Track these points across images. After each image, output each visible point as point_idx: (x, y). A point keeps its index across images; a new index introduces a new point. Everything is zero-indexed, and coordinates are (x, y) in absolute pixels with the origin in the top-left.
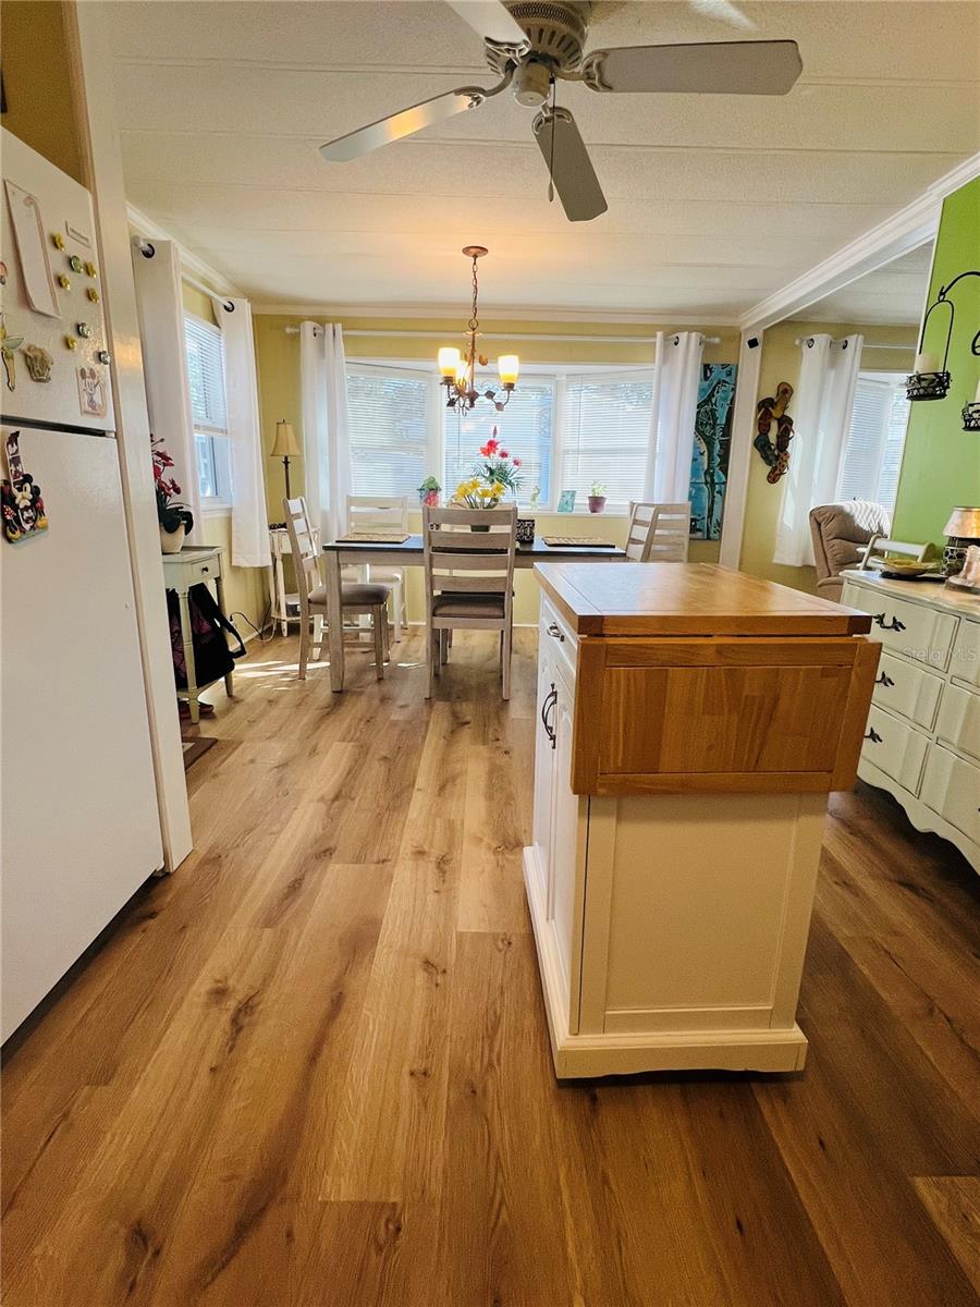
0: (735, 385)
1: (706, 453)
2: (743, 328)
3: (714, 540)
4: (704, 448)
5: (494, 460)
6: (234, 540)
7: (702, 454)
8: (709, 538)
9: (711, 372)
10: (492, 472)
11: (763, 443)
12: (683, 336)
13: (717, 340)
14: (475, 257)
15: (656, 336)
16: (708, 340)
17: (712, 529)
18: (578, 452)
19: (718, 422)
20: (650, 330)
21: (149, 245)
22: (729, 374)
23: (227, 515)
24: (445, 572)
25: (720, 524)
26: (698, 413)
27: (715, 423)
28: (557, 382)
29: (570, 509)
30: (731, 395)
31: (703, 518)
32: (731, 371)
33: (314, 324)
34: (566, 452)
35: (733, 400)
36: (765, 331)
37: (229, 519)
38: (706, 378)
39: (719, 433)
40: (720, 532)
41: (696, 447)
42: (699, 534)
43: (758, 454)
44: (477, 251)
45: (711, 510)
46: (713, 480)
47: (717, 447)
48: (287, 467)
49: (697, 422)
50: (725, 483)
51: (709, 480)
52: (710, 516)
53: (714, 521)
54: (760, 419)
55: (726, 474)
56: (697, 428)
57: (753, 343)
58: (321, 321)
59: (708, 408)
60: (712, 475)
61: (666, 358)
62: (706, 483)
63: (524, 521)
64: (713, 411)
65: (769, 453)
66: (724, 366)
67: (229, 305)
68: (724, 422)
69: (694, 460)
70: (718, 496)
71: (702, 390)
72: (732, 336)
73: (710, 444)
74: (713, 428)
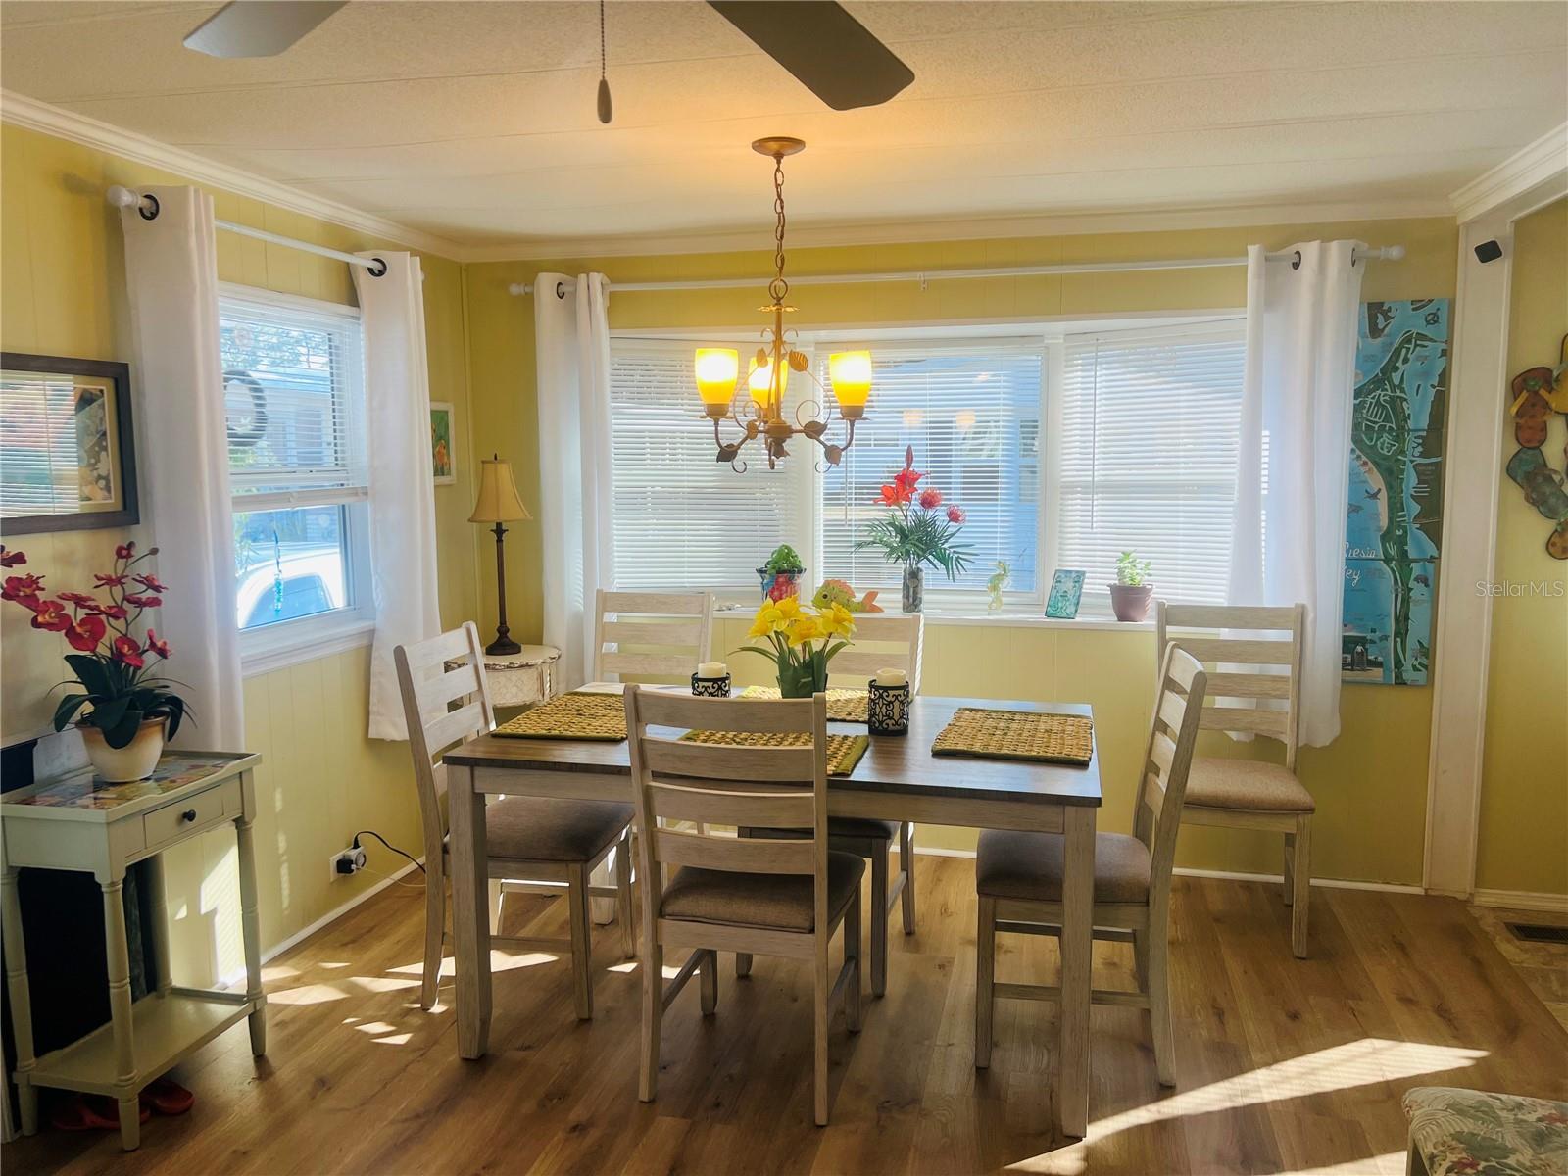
0: (1450, 341)
1: (1383, 495)
2: (1462, 220)
3: (1415, 685)
4: (1376, 482)
5: (907, 513)
6: (374, 688)
7: (1374, 496)
8: (1400, 682)
9: (1387, 318)
10: (903, 534)
11: (1529, 468)
12: (1310, 250)
13: (1395, 252)
14: (779, 156)
15: (1246, 254)
16: (1374, 253)
17: (1408, 665)
18: (1090, 488)
19: (1411, 424)
20: (1232, 241)
21: (147, 197)
22: (1433, 320)
23: (365, 642)
24: (686, 828)
25: (1427, 651)
26: (1357, 408)
27: (1402, 429)
28: (1046, 347)
29: (1071, 609)
30: (1441, 363)
31: (1385, 638)
32: (1438, 315)
33: (557, 277)
34: (1070, 488)
35: (1444, 378)
36: (1519, 224)
37: (369, 648)
38: (1375, 331)
39: (1413, 450)
40: (1429, 668)
41: (1355, 481)
42: (1377, 673)
43: (1516, 494)
44: (780, 147)
45: (1403, 620)
46: (1404, 554)
47: (1411, 480)
48: (499, 541)
49: (1356, 426)
50: (1435, 560)
51: (1393, 551)
52: (1401, 633)
53: (1412, 642)
54: (1519, 414)
55: (1437, 540)
56: (1356, 440)
57: (1489, 252)
58: (574, 268)
59: (1382, 396)
60: (1401, 542)
61: (1272, 297)
62: (1387, 560)
63: (886, 689)
64: (1396, 403)
65: (1548, 490)
66: (1418, 305)
67: (377, 266)
68: (1424, 423)
69: (1354, 509)
70: (1418, 591)
71: (1363, 359)
72: (1437, 238)
73: (1391, 474)
74: (1399, 436)
